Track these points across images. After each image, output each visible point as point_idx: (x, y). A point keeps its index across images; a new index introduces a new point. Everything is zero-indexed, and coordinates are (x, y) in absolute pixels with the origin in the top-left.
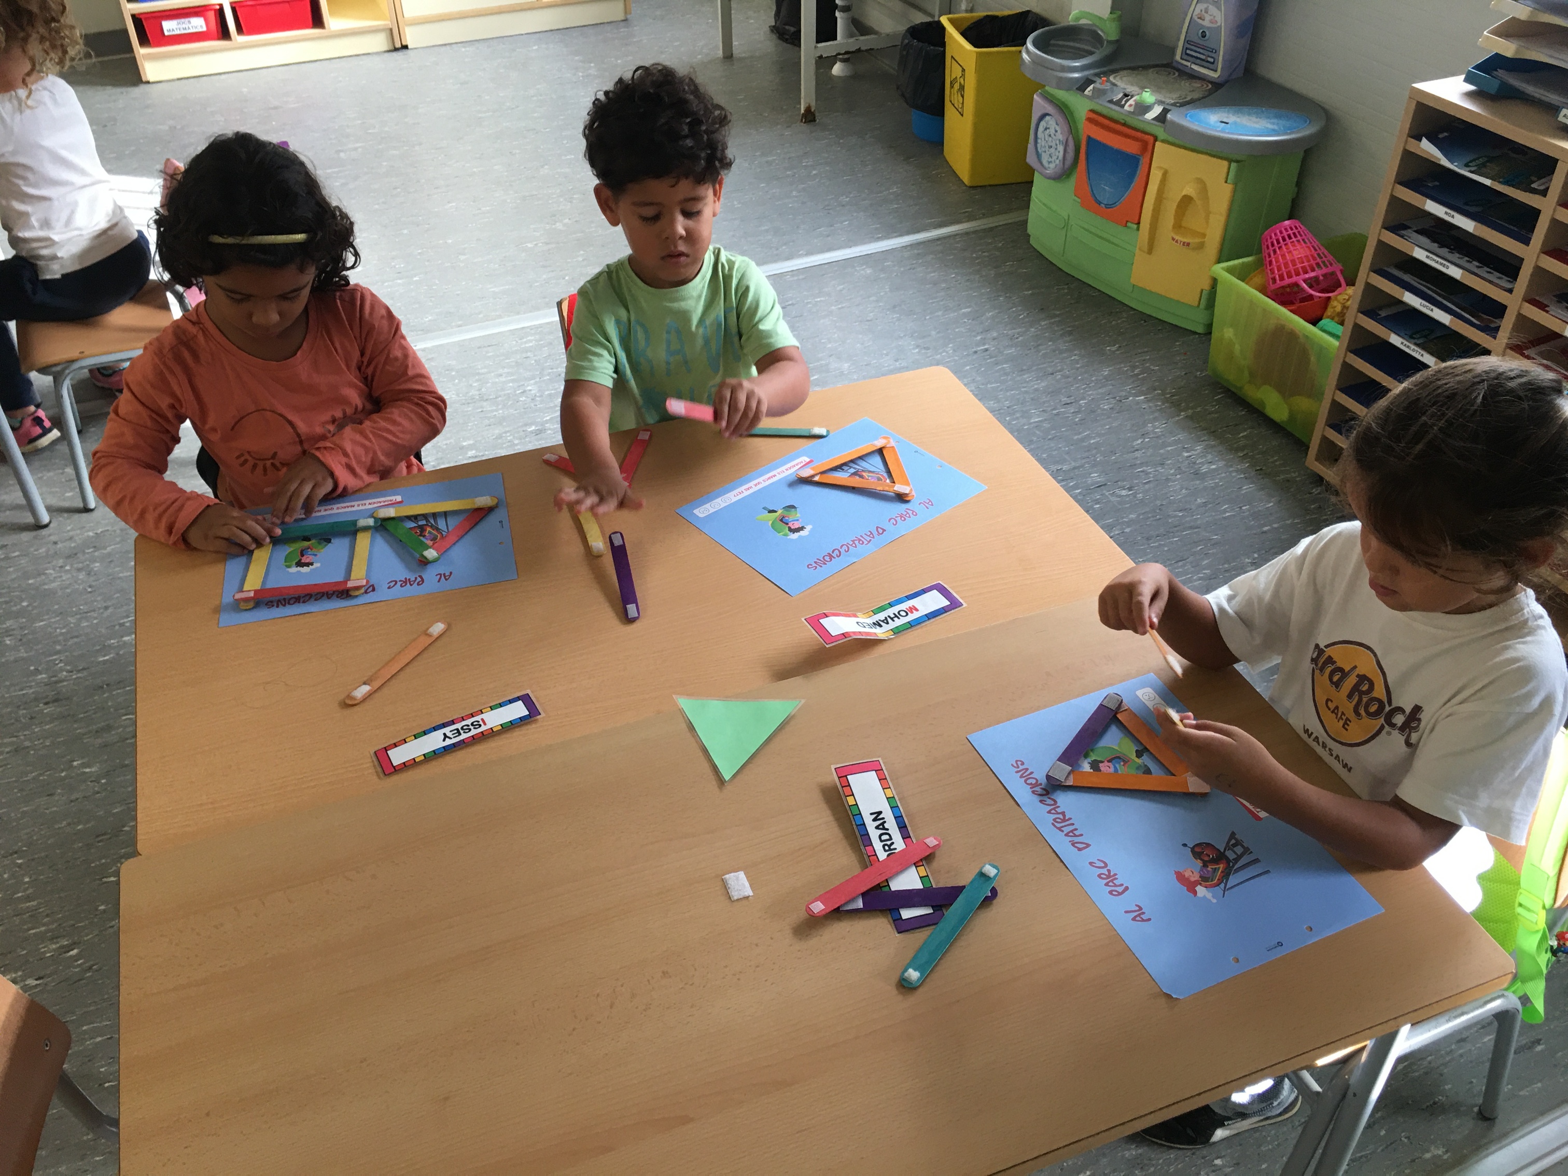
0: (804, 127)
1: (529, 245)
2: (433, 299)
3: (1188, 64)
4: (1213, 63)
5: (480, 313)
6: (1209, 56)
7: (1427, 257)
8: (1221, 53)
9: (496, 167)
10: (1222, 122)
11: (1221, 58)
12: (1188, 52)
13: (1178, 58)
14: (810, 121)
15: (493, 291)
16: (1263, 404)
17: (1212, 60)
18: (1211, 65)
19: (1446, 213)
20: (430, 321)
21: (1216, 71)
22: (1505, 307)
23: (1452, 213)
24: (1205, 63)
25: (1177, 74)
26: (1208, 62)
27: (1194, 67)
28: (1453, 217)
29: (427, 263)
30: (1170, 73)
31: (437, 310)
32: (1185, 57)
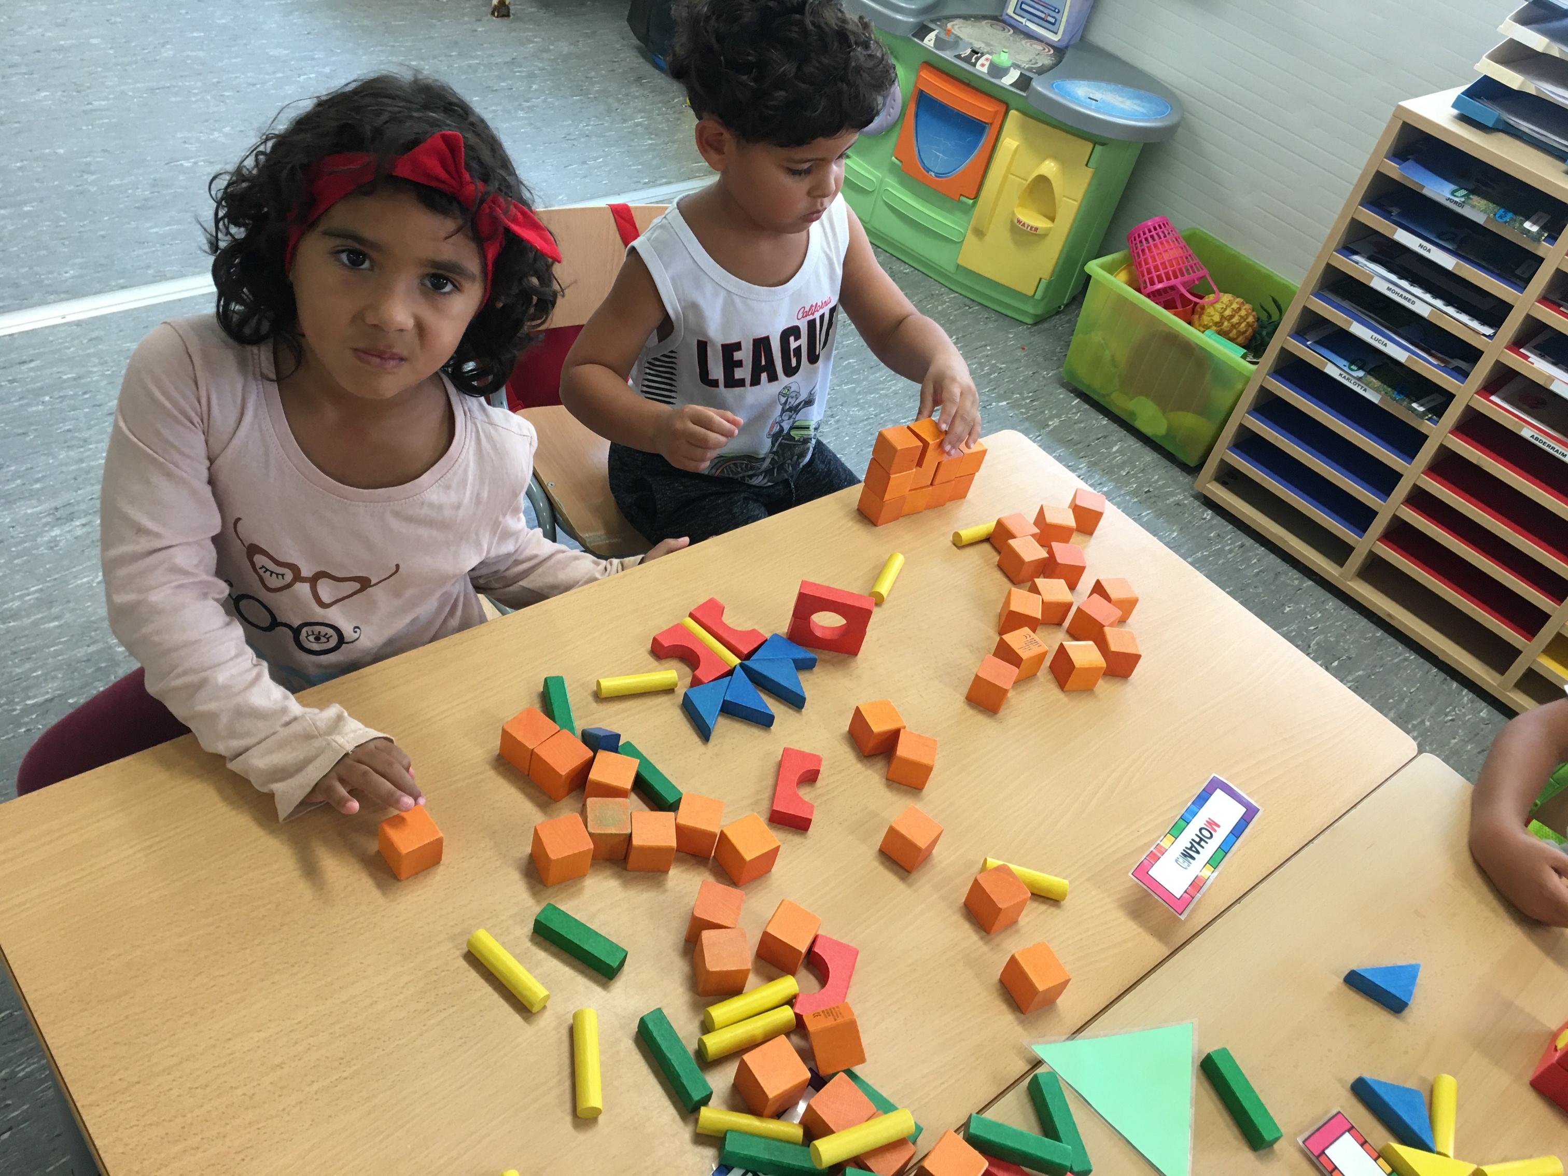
0: (497, 22)
1: (186, 164)
2: (67, 242)
3: (1023, 21)
4: (1053, 24)
5: (148, 267)
6: (1049, 15)
7: (1389, 289)
8: (1066, 14)
9: (94, 41)
10: (1089, 98)
11: (1064, 20)
12: (1024, 6)
13: (1010, 11)
14: (503, 16)
15: (156, 233)
16: (1133, 414)
17: (1053, 20)
18: (1052, 25)
19: (1421, 246)
20: (73, 277)
21: (1056, 33)
22: (1481, 353)
23: (1429, 246)
24: (1043, 21)
25: (1012, 31)
26: (1047, 21)
27: (1029, 24)
28: (1429, 251)
29: (37, 185)
30: (1004, 29)
31: (78, 261)
32: (1018, 11)
